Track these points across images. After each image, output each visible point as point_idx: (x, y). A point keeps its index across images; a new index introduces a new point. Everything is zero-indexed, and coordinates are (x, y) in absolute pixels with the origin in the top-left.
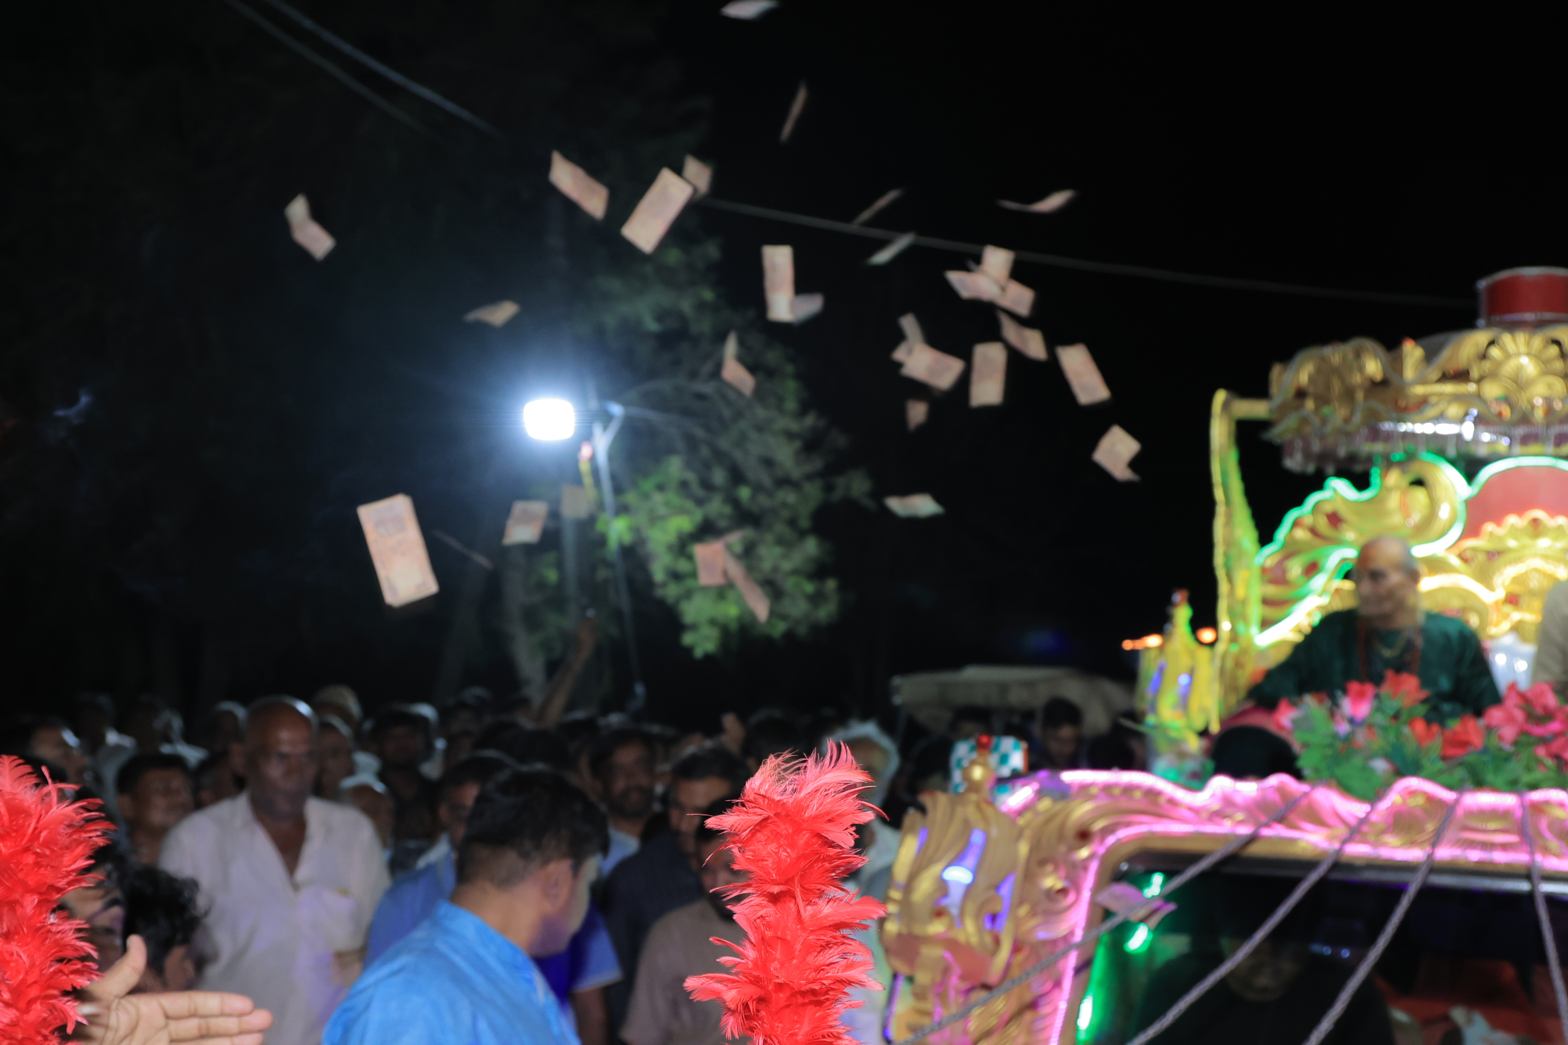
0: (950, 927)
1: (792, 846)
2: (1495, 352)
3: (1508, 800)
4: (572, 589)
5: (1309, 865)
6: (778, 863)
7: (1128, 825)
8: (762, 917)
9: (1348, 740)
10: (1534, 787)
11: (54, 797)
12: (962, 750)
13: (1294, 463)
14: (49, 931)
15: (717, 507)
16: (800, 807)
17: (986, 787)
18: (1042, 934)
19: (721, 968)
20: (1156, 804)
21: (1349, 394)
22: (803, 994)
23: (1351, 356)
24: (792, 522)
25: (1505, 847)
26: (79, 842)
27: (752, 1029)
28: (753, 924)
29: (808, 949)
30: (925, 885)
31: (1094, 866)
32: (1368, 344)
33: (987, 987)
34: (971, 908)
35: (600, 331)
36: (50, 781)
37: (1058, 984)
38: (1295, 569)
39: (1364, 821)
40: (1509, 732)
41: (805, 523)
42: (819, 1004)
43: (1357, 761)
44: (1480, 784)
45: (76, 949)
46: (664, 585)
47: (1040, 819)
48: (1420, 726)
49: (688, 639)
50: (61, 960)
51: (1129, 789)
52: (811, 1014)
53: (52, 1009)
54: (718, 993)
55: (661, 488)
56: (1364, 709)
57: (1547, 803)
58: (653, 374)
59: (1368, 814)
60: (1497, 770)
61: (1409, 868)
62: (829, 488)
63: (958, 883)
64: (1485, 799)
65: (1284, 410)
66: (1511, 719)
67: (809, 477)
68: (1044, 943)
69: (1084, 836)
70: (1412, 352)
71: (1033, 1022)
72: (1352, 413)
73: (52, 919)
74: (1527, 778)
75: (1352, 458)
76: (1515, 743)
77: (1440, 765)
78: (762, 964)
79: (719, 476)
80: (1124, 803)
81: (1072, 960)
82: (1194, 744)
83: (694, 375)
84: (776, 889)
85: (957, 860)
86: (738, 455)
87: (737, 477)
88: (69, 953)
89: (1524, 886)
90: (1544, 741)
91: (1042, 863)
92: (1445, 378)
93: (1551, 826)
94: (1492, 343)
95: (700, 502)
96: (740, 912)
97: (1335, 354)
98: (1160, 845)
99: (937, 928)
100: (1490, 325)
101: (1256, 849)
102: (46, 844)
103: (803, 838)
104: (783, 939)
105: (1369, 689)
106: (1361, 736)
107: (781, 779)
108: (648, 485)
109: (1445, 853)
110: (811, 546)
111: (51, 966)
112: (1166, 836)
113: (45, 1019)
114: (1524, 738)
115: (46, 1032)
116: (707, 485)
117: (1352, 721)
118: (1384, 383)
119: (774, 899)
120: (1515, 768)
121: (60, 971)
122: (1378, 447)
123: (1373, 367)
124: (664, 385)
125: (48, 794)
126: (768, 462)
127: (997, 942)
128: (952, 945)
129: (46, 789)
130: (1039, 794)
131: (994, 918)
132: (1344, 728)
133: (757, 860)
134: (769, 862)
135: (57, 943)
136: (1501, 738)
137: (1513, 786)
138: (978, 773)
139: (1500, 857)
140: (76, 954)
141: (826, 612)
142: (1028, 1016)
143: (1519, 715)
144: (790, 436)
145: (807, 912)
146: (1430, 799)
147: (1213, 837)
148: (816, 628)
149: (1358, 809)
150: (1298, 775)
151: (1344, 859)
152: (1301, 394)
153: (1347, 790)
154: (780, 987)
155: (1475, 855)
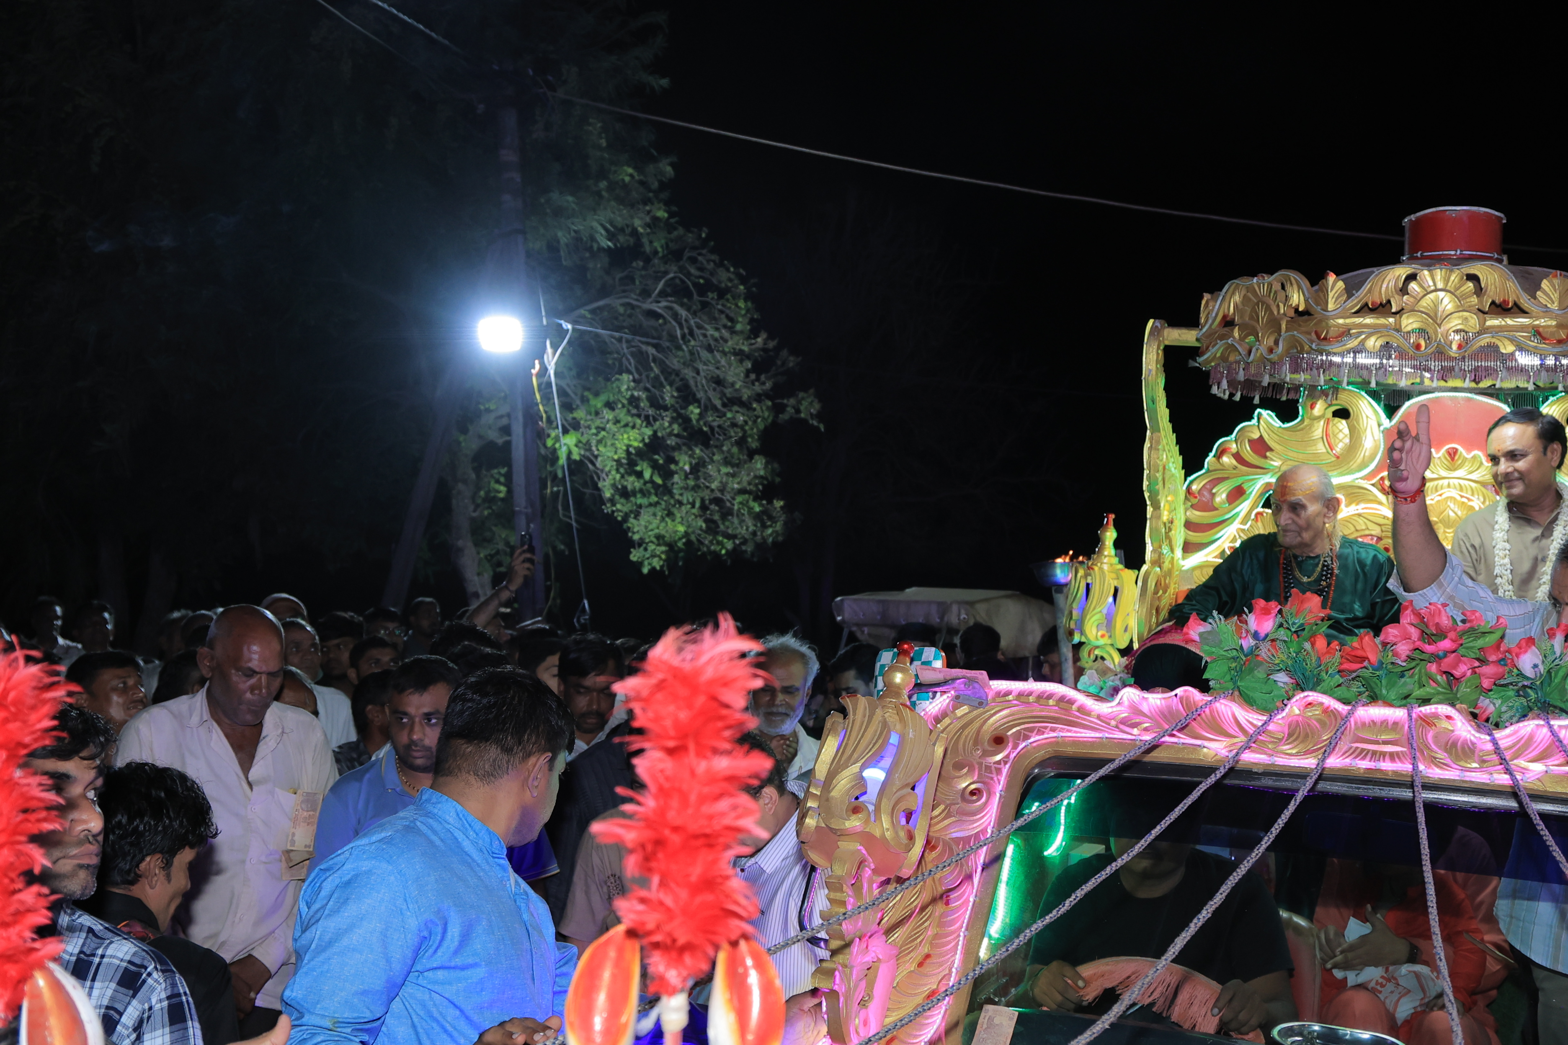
0: (867, 822)
1: (690, 706)
2: (1413, 286)
3: (1399, 714)
4: (521, 502)
5: (1206, 771)
6: (677, 723)
7: (1040, 732)
8: (662, 771)
9: (1252, 653)
10: (1426, 701)
11: (21, 662)
12: (886, 657)
13: (1220, 390)
14: (17, 784)
15: (665, 424)
16: (697, 672)
17: (905, 693)
18: (957, 833)
19: (624, 815)
20: (1068, 711)
21: (1274, 324)
22: (696, 837)
23: (1277, 286)
24: (741, 443)
25: (1393, 757)
26: (45, 702)
27: (650, 870)
28: (654, 777)
29: (703, 799)
30: (843, 782)
31: (1005, 770)
32: (1294, 275)
33: (900, 880)
34: (886, 805)
35: (553, 247)
36: (17, 647)
37: (969, 877)
38: (1221, 495)
39: (1262, 730)
40: (1403, 649)
41: (754, 444)
42: (710, 846)
43: (1260, 674)
44: (1374, 699)
45: (40, 800)
46: (612, 501)
47: (958, 724)
48: (1321, 643)
49: (635, 555)
50: (25, 811)
51: (1044, 697)
52: (704, 857)
53: (19, 854)
54: (618, 837)
55: (610, 406)
56: (1268, 625)
57: (1436, 715)
58: (604, 292)
59: (1265, 723)
60: (1391, 685)
61: (1300, 775)
62: (778, 409)
63: (875, 781)
64: (1377, 712)
65: (1211, 338)
66: (1407, 637)
67: (759, 398)
68: (957, 840)
69: (999, 741)
70: (1334, 284)
71: (943, 915)
72: (1276, 343)
73: (18, 773)
74: (1418, 693)
75: (1277, 387)
76: (1410, 658)
77: (1338, 679)
78: (661, 812)
79: (669, 395)
80: (1038, 711)
81: (982, 856)
82: (1116, 661)
83: (645, 293)
84: (671, 744)
85: (874, 761)
86: (688, 373)
87: (687, 395)
88: (34, 804)
89: (1407, 794)
90: (1437, 658)
91: (958, 766)
92: (1365, 309)
93: (1436, 738)
94: (1412, 277)
95: (648, 421)
96: (641, 765)
97: (1262, 284)
98: (1070, 750)
99: (854, 823)
100: (1413, 259)
101: (1158, 756)
102: (15, 703)
103: (701, 700)
104: (680, 791)
105: (1274, 606)
106: (1265, 651)
107: (680, 650)
108: (598, 403)
109: (1334, 762)
110: (759, 465)
111: (17, 816)
112: (1076, 742)
113: (12, 864)
114: (1417, 654)
115: (13, 875)
116: (656, 403)
117: (1256, 636)
118: (1307, 313)
119: (671, 752)
120: (1408, 683)
121: (27, 820)
122: (1302, 377)
123: (1297, 298)
124: (616, 303)
125: (16, 659)
126: (719, 382)
127: (911, 837)
128: (867, 838)
129: (13, 656)
130: (957, 701)
131: (909, 816)
132: (1248, 643)
133: (658, 719)
134: (668, 723)
135: (23, 795)
136: (1396, 654)
137: (1405, 700)
138: (898, 678)
139: (1387, 766)
140: (41, 805)
141: (772, 532)
142: (940, 908)
143: (1414, 633)
144: (741, 355)
145: (702, 766)
146: (1326, 710)
147: (1121, 743)
148: (761, 546)
149: (1258, 719)
150: (1204, 687)
151: (1239, 766)
152: (1228, 323)
153: (1248, 702)
154: (676, 829)
155: (1364, 764)
